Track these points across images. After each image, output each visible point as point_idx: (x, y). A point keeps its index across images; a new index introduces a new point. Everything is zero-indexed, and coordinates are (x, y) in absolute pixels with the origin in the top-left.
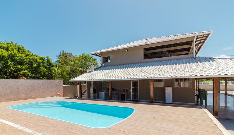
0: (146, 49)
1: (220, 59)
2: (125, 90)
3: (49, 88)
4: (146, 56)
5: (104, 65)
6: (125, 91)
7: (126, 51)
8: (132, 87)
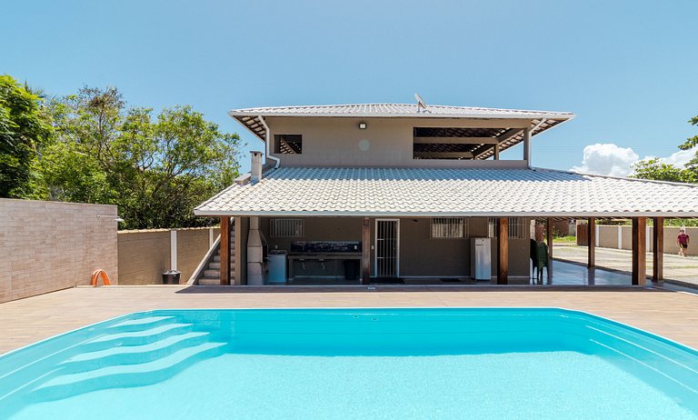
0: (419, 132)
1: (605, 178)
2: (356, 247)
3: (53, 245)
4: (420, 150)
5: (278, 160)
6: (355, 251)
7: (363, 126)
8: (378, 237)
